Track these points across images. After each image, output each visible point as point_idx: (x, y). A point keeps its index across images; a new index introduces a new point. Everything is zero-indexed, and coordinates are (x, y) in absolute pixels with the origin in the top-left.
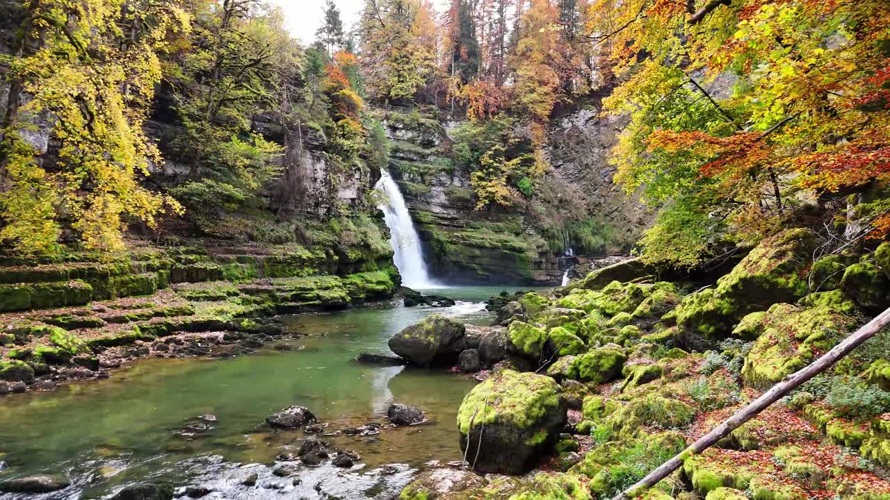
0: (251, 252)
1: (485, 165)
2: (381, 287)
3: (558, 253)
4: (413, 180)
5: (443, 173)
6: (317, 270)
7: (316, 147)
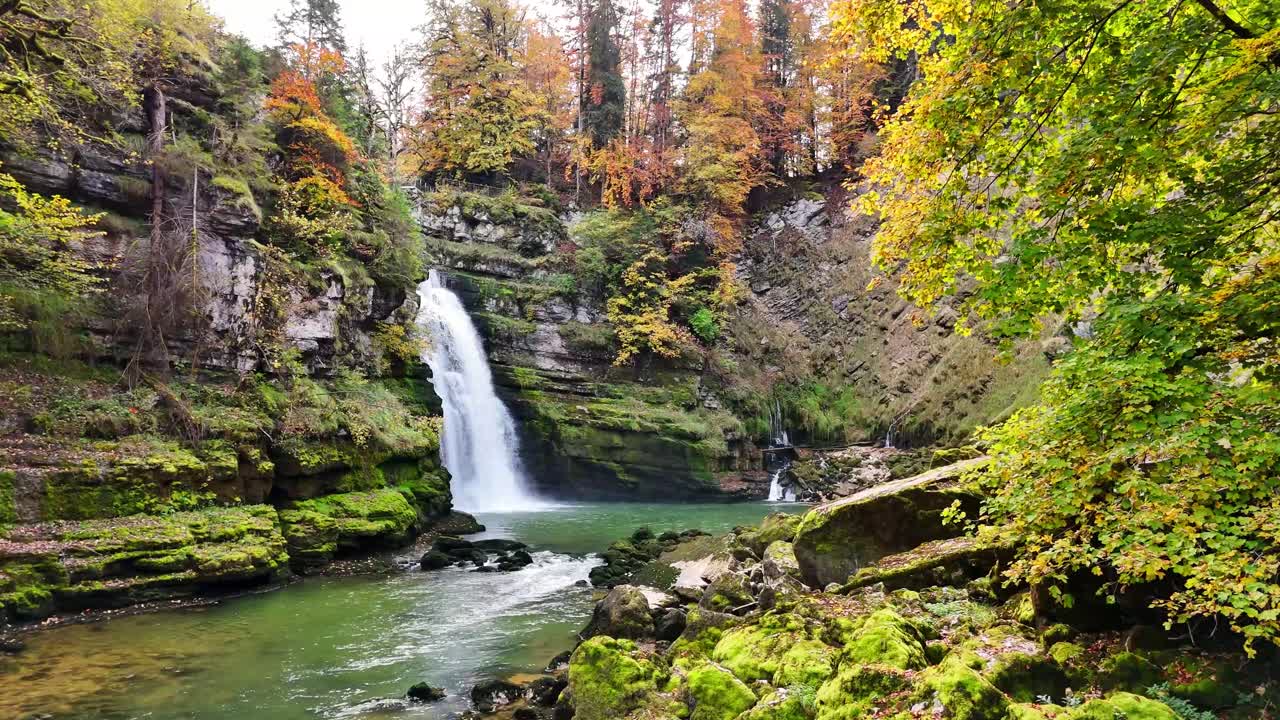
0: (17, 460)
1: (631, 287)
2: (377, 526)
3: (763, 441)
4: (503, 312)
5: (558, 299)
6: (210, 496)
7: (240, 231)
